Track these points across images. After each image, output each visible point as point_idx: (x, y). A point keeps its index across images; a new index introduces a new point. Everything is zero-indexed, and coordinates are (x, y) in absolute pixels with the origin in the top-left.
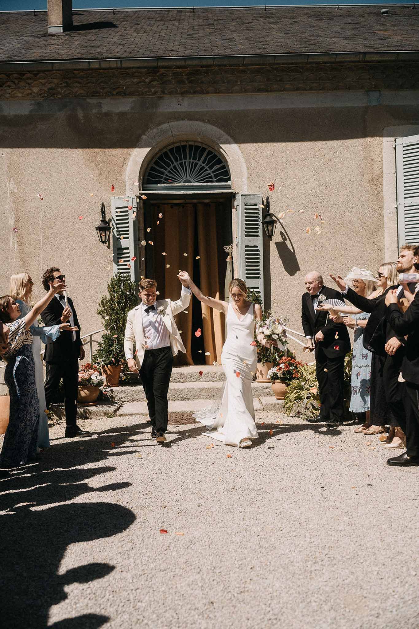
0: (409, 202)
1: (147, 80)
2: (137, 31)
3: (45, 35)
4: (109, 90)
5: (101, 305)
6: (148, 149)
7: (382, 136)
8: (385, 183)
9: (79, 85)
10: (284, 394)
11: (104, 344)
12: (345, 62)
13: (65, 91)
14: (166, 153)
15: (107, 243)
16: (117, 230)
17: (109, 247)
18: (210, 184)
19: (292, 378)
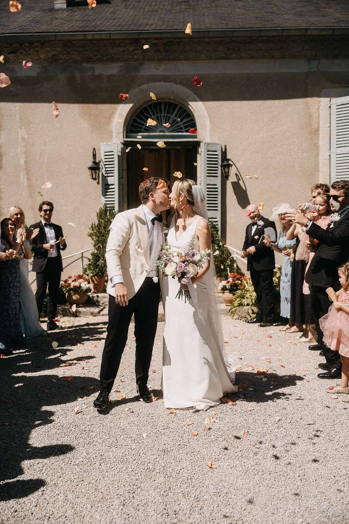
0: (340, 151)
1: (131, 49)
2: (126, 7)
3: (52, 10)
4: (100, 56)
5: (91, 230)
6: (131, 105)
7: (319, 96)
8: (321, 136)
9: (76, 53)
10: (231, 302)
11: (93, 259)
12: (290, 36)
13: (66, 57)
14: (145, 108)
15: (97, 180)
16: (105, 169)
17: (98, 183)
18: (180, 134)
19: (237, 289)
